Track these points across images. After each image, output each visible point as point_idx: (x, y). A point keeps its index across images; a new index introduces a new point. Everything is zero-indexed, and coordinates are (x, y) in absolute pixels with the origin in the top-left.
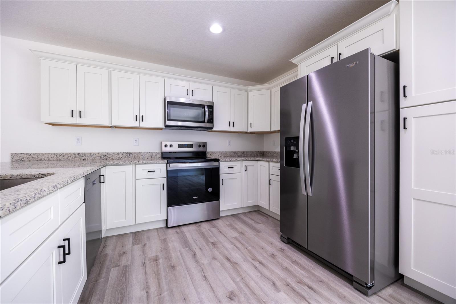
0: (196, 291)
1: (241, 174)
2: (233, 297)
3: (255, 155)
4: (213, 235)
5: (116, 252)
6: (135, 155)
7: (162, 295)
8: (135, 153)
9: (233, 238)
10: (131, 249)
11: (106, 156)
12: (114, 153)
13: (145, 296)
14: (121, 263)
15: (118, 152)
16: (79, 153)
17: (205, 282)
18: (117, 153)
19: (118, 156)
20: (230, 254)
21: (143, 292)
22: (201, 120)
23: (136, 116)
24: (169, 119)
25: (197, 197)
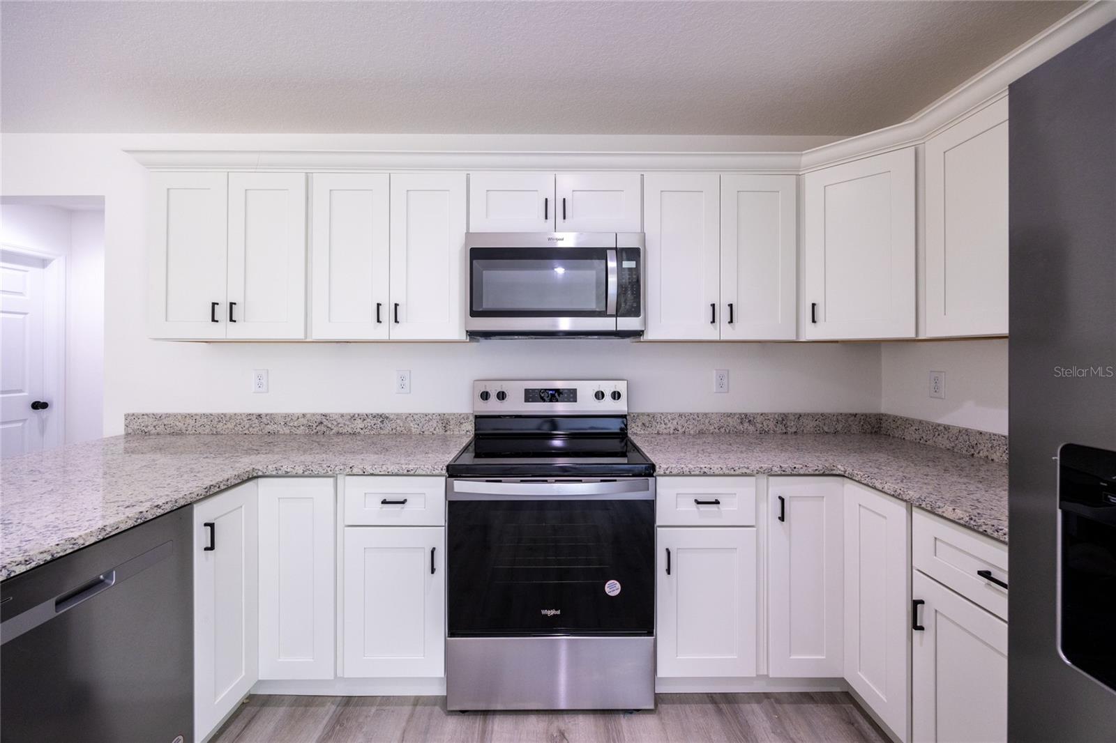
1: (757, 531)
3: (839, 427)
6: (398, 421)
8: (398, 416)
11: (322, 423)
12: (342, 416)
15: (352, 412)
16: (259, 415)
18: (349, 414)
19: (353, 426)
22: (593, 306)
23: (379, 305)
24: (474, 309)
25: (558, 612)
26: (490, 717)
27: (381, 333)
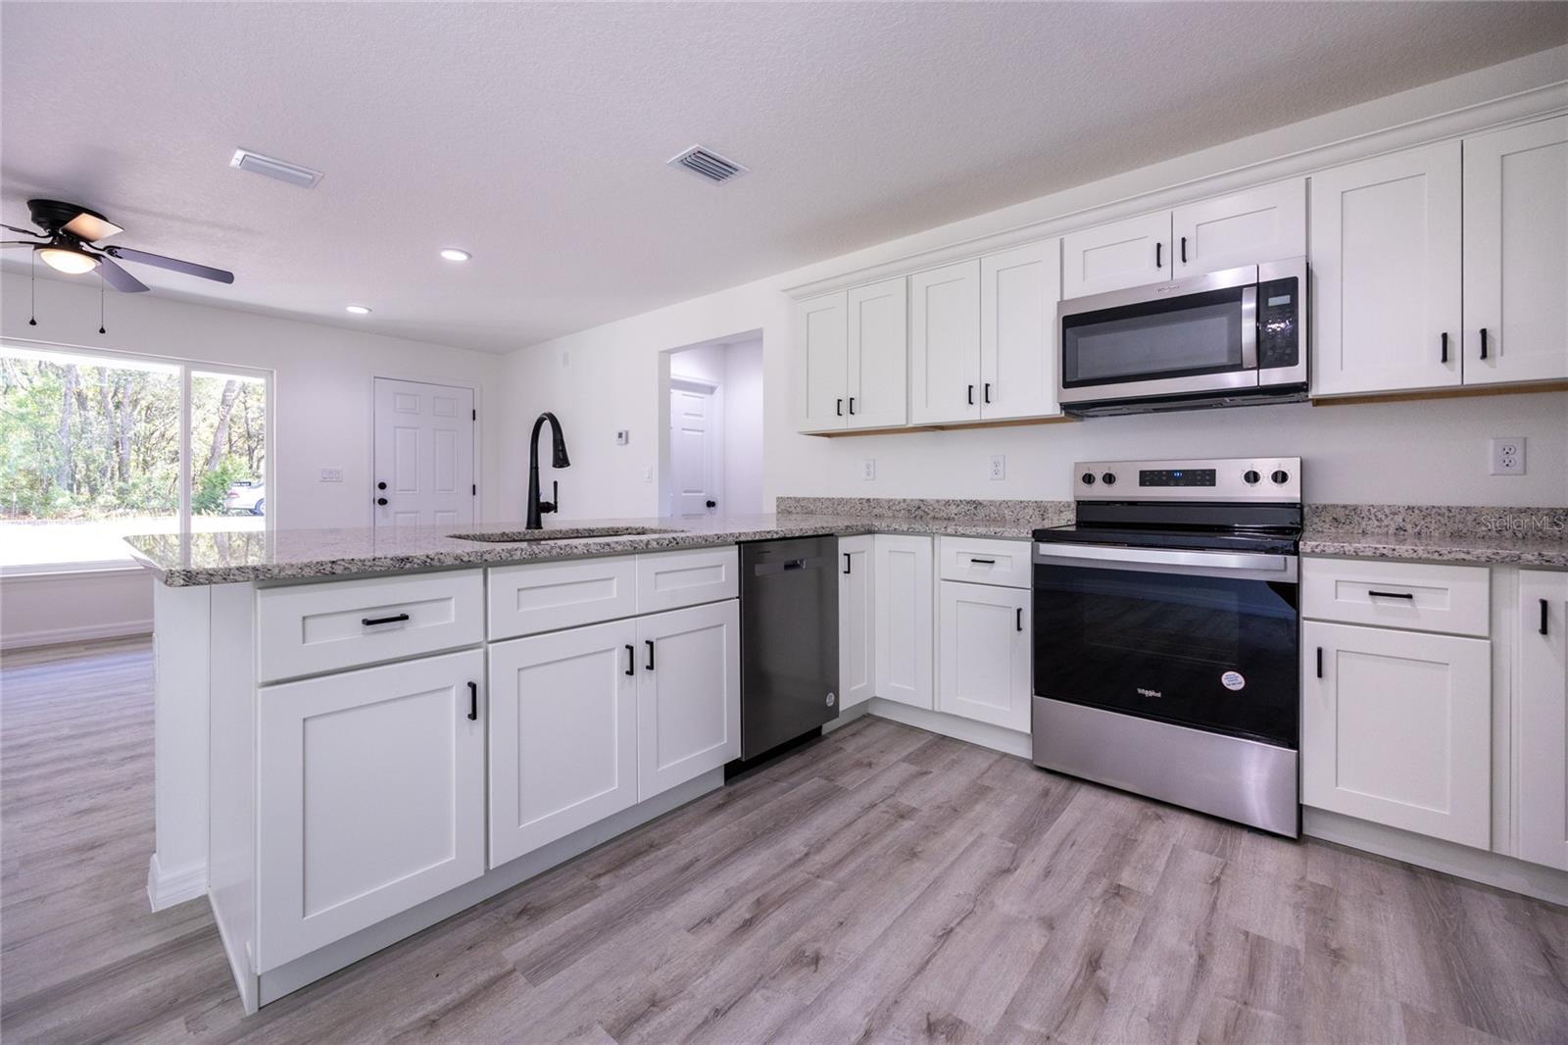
0: (885, 935)
2: (942, 1033)
4: (1161, 870)
5: (859, 756)
6: (992, 508)
7: (819, 880)
8: (992, 503)
9: (1247, 934)
10: (890, 764)
11: (919, 508)
12: (938, 501)
13: (797, 856)
14: (839, 778)
15: (947, 498)
16: (868, 500)
17: (932, 940)
18: (944, 500)
19: (948, 511)
20: (1129, 959)
21: (802, 848)
22: (1224, 360)
23: (970, 387)
24: (1068, 380)
25: (1159, 695)
26: (1077, 785)
27: (972, 414)
